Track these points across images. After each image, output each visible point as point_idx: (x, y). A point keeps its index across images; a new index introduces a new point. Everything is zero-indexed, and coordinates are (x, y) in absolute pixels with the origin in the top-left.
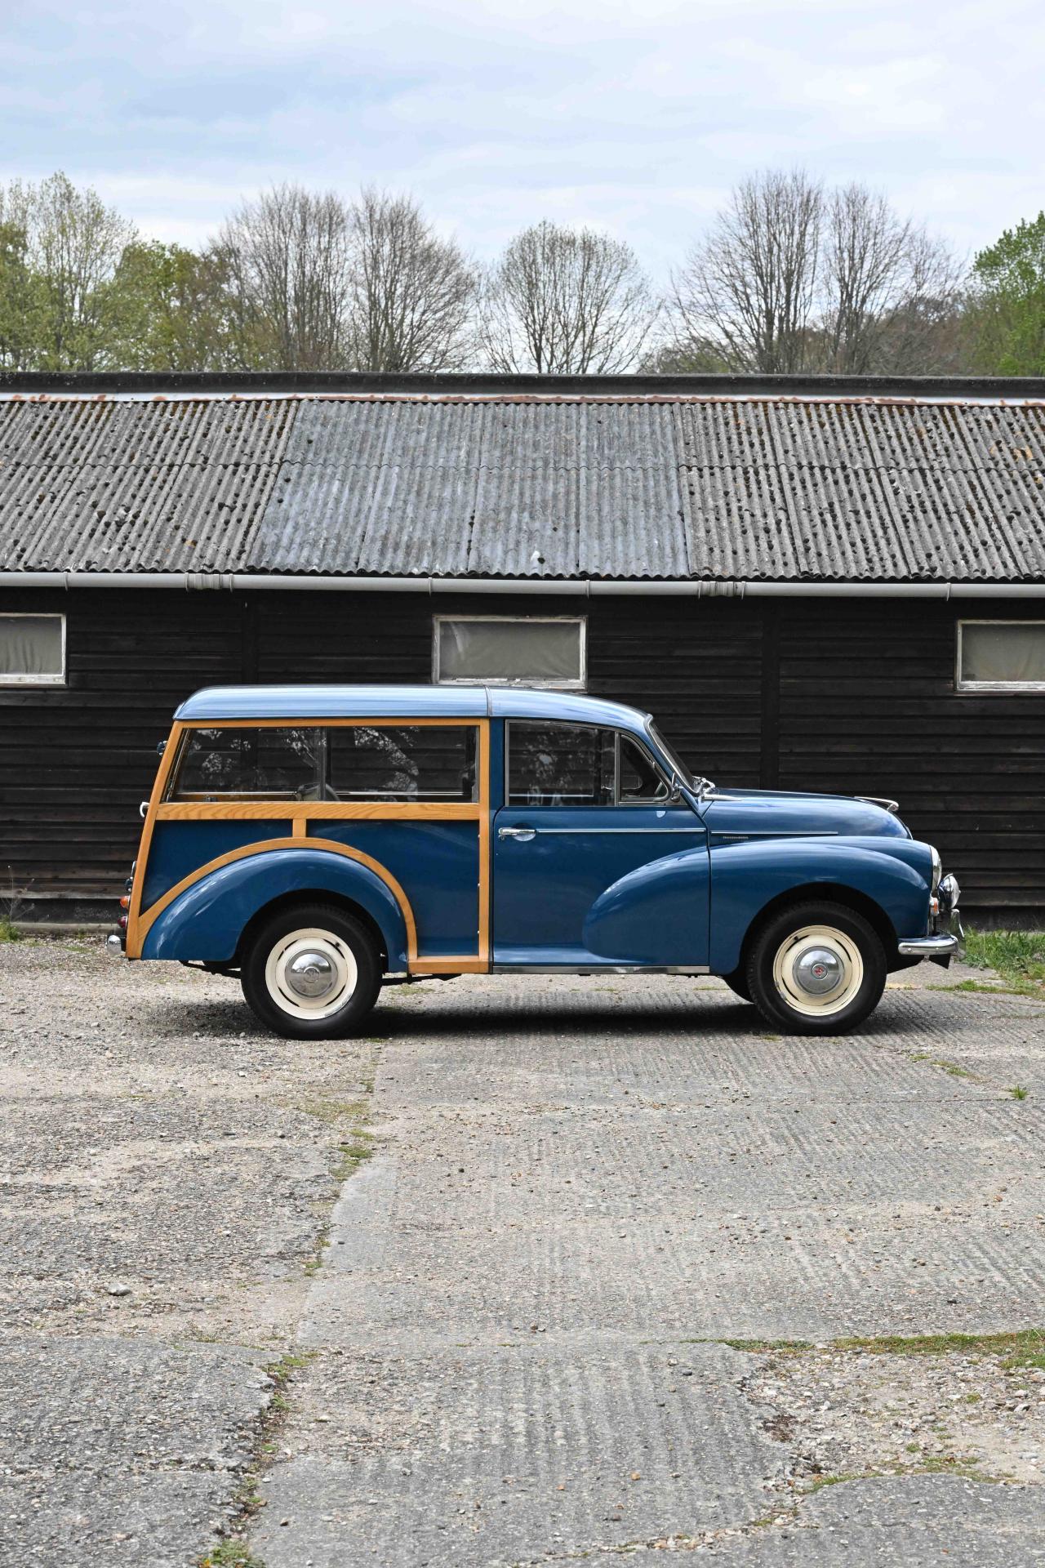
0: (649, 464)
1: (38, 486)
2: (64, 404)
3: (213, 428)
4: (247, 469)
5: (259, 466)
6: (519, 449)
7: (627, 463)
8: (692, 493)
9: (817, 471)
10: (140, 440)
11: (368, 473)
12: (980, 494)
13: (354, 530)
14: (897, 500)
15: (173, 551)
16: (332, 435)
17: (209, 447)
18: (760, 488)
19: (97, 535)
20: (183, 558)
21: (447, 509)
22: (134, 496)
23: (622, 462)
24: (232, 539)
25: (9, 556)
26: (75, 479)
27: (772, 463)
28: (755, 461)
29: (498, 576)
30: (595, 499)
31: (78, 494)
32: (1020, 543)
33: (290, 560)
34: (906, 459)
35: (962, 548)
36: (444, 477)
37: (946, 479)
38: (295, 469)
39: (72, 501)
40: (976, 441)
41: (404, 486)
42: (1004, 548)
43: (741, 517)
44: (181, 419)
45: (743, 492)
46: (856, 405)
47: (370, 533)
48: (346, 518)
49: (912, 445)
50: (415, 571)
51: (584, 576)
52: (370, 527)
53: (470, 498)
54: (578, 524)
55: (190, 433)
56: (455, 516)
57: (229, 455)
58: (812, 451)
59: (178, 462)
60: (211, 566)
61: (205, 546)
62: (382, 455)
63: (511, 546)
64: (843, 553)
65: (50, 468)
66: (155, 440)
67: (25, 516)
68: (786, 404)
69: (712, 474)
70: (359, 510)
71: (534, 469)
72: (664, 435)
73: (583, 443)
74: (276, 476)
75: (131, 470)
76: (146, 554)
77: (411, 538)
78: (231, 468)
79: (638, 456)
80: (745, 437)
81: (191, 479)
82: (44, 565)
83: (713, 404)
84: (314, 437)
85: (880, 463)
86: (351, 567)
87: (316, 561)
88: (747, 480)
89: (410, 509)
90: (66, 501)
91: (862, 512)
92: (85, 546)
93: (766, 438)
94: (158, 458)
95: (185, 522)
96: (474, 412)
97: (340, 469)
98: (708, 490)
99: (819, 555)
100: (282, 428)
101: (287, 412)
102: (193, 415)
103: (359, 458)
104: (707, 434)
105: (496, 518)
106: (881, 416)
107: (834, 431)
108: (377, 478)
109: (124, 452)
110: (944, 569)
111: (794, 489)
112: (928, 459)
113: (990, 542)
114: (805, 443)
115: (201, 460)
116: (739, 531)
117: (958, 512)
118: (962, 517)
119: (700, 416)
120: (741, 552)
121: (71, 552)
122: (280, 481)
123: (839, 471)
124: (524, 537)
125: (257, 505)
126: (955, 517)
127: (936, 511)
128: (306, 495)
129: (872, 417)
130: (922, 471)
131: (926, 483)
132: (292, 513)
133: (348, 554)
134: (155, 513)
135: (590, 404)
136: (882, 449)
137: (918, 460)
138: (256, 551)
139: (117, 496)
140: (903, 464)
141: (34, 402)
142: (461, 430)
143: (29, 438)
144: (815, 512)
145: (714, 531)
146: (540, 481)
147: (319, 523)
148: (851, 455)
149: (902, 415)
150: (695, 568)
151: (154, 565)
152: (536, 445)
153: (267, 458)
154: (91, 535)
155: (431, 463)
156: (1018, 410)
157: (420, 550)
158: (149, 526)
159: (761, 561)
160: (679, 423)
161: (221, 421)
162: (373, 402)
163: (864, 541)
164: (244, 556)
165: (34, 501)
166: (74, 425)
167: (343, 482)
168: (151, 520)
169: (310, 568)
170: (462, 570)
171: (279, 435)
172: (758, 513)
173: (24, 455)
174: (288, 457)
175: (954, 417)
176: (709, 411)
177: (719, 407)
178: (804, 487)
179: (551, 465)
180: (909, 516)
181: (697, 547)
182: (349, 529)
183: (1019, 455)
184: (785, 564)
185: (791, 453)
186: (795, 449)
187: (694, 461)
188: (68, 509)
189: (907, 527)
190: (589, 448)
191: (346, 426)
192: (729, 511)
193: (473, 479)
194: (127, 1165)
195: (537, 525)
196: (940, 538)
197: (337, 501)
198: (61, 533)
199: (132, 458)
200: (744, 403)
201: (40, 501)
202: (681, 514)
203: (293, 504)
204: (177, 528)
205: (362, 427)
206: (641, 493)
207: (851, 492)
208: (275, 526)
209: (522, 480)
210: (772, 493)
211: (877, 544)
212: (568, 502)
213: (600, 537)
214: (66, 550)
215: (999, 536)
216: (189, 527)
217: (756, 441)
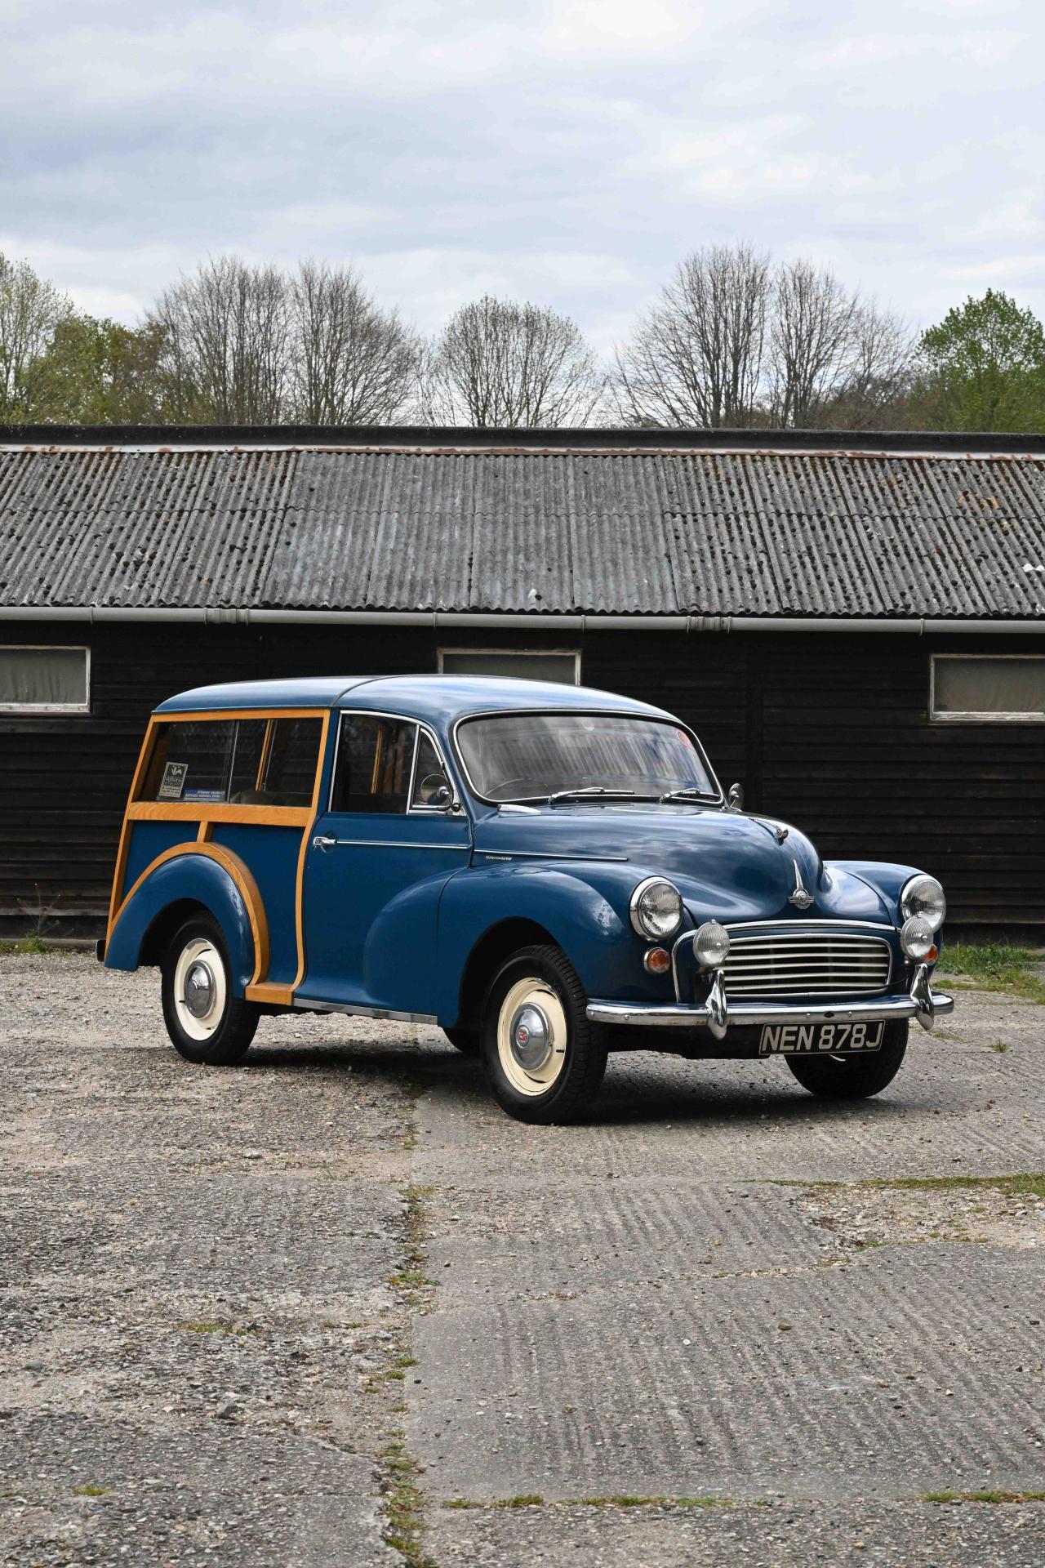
0: (635, 511)
1: (56, 530)
2: (73, 455)
3: (218, 477)
4: (254, 514)
5: (264, 512)
6: (511, 497)
7: (614, 510)
8: (677, 538)
9: (794, 518)
10: (149, 488)
11: (368, 519)
12: (950, 540)
13: (360, 570)
14: (871, 545)
15: (190, 588)
16: (332, 484)
17: (216, 494)
18: (741, 533)
19: (117, 573)
20: (200, 594)
21: (446, 551)
22: (148, 539)
23: (610, 509)
24: (245, 577)
25: (36, 592)
26: (90, 523)
27: (751, 510)
28: (735, 509)
29: (499, 611)
30: (585, 542)
31: (96, 537)
32: (988, 584)
33: (302, 596)
34: (879, 507)
35: (933, 587)
36: (441, 522)
37: (916, 526)
38: (300, 515)
39: (90, 544)
40: (944, 491)
41: (404, 530)
42: (973, 588)
43: (725, 559)
44: (186, 469)
45: (726, 537)
46: (830, 458)
47: (375, 572)
48: (351, 560)
49: (883, 494)
50: (421, 606)
51: (580, 611)
52: (375, 567)
53: (468, 541)
54: (571, 565)
55: (196, 482)
56: (455, 557)
57: (236, 501)
58: (789, 499)
59: (188, 508)
60: (228, 602)
61: (220, 584)
62: (381, 502)
63: (510, 585)
64: (822, 592)
65: (66, 513)
66: (164, 488)
67: (47, 557)
68: (763, 457)
69: (695, 521)
70: (363, 553)
71: (526, 515)
72: (648, 485)
73: (572, 492)
74: (282, 521)
75: (143, 516)
76: (165, 590)
77: (414, 577)
78: (238, 514)
79: (625, 503)
80: (725, 487)
81: (202, 524)
82: (71, 600)
83: (694, 457)
84: (315, 486)
85: (854, 511)
86: (360, 603)
87: (327, 597)
88: (729, 526)
89: (411, 552)
90: (85, 543)
91: (839, 555)
92: (107, 584)
93: (745, 487)
94: (168, 504)
95: (200, 562)
96: (465, 463)
97: (342, 515)
98: (693, 534)
99: (800, 593)
100: (284, 477)
101: (287, 462)
102: (197, 466)
103: (359, 504)
104: (689, 484)
105: (492, 560)
106: (854, 469)
107: (809, 481)
108: (378, 523)
109: (135, 498)
110: (917, 606)
111: (773, 534)
112: (899, 508)
113: (960, 582)
114: (782, 492)
115: (209, 506)
116: (723, 572)
117: (928, 555)
118: (933, 561)
119: (682, 468)
120: (726, 590)
121: (94, 589)
122: (286, 526)
123: (815, 518)
124: (520, 577)
125: (266, 547)
126: (927, 560)
127: (908, 554)
128: (311, 538)
129: (845, 469)
130: (894, 518)
131: (898, 530)
132: (300, 554)
133: (356, 591)
134: (170, 555)
135: (576, 456)
136: (855, 498)
137: (889, 509)
138: (269, 588)
139: (132, 539)
140: (875, 512)
141: (45, 453)
142: (454, 480)
143: (43, 486)
144: (794, 555)
145: (699, 571)
146: (532, 526)
147: (326, 563)
148: (826, 504)
149: (873, 467)
150: (684, 605)
151: (173, 601)
152: (527, 494)
153: (272, 504)
154: (112, 574)
155: (428, 510)
156: (983, 464)
157: (424, 588)
158: (165, 566)
159: (745, 598)
160: (662, 474)
161: (225, 470)
162: (369, 454)
163: (841, 581)
164: (258, 593)
165: (54, 543)
166: (85, 474)
167: (345, 526)
168: (168, 560)
169: (321, 604)
170: (464, 605)
171: (282, 484)
172: (741, 555)
173: (40, 501)
174: (292, 503)
175: (923, 470)
176: (690, 463)
177: (699, 460)
178: (783, 533)
179: (543, 512)
180: (883, 559)
181: (684, 585)
182: (355, 570)
183: (986, 505)
184: (768, 601)
185: (769, 501)
186: (773, 498)
187: (677, 509)
188: (88, 550)
189: (882, 569)
190: (577, 497)
191: (345, 475)
192: (713, 554)
193: (469, 525)
195: (532, 565)
196: (913, 578)
197: (342, 543)
198: (83, 572)
199: (143, 504)
200: (723, 456)
201: (60, 542)
202: (668, 556)
203: (300, 546)
204: (192, 567)
205: (360, 476)
206: (629, 537)
207: (827, 538)
208: (284, 566)
209: (516, 525)
210: (752, 537)
211: (853, 584)
212: (560, 546)
213: (592, 576)
214: (89, 587)
215: (968, 577)
216: (204, 567)
217: (736, 491)
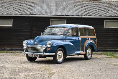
4: (31, 5)
8: (76, 8)
11: (43, 6)
12: (105, 8)
16: (39, 2)
17: (27, 3)
21: (51, 9)
22: (19, 8)
23: (69, 5)
25: (7, 13)
30: (66, 8)
33: (36, 14)
35: (104, 13)
36: (51, 6)
37: (101, 7)
38: (36, 5)
40: (104, 4)
45: (81, 8)
47: (44, 11)
50: (49, 15)
51: (66, 15)
53: (54, 8)
54: (65, 11)
58: (87, 4)
59: (24, 5)
61: (27, 12)
63: (58, 13)
64: (92, 14)
65: (11, 5)
67: (8, 9)
72: (72, 3)
73: (64, 3)
77: (48, 12)
80: (80, 3)
82: (10, 14)
87: (38, 14)
89: (47, 9)
90: (12, 8)
91: (93, 10)
93: (83, 3)
94: (21, 4)
97: (40, 6)
105: (56, 10)
109: (18, 4)
112: (99, 5)
116: (81, 11)
121: (13, 13)
123: (90, 6)
125: (32, 9)
126: (103, 10)
133: (42, 13)
136: (94, 4)
146: (60, 7)
147: (38, 10)
150: (77, 15)
151: (22, 14)
152: (60, 4)
154: (15, 11)
159: (84, 14)
164: (31, 13)
166: (13, 2)
168: (21, 10)
170: (54, 15)
171: (34, 2)
173: (8, 4)
175: (101, 2)
178: (87, 8)
180: (98, 10)
183: (108, 5)
184: (87, 14)
187: (76, 5)
194: (25, 75)
195: (61, 11)
197: (40, 8)
203: (36, 9)
204: (24, 11)
206: (71, 8)
210: (84, 8)
211: (95, 13)
212: (63, 9)
215: (108, 12)
